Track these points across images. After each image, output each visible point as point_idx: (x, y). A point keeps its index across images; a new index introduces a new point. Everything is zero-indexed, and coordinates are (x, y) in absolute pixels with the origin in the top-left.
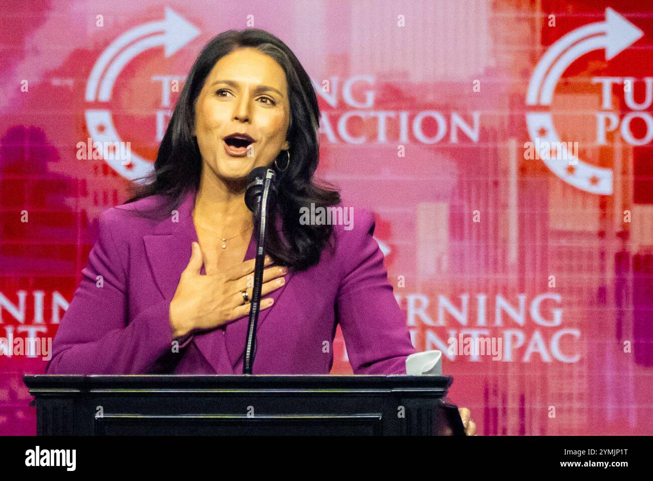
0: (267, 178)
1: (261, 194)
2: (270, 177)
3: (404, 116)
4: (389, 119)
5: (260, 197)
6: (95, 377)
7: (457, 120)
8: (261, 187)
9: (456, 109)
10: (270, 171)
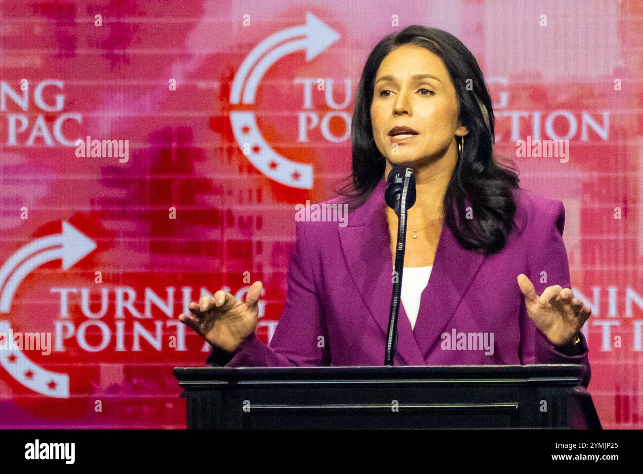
0: (406, 176)
1: (401, 192)
2: (409, 176)
3: (537, 116)
4: (522, 119)
5: (399, 195)
6: (242, 370)
7: (587, 118)
8: (401, 185)
9: (587, 108)
10: (408, 170)
